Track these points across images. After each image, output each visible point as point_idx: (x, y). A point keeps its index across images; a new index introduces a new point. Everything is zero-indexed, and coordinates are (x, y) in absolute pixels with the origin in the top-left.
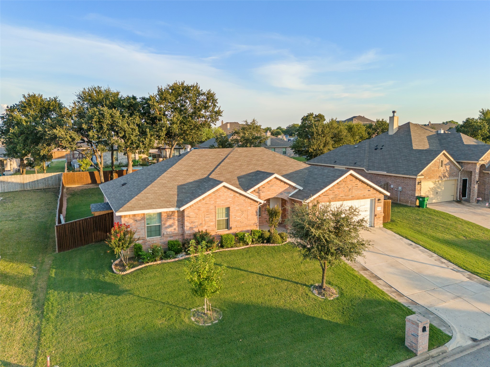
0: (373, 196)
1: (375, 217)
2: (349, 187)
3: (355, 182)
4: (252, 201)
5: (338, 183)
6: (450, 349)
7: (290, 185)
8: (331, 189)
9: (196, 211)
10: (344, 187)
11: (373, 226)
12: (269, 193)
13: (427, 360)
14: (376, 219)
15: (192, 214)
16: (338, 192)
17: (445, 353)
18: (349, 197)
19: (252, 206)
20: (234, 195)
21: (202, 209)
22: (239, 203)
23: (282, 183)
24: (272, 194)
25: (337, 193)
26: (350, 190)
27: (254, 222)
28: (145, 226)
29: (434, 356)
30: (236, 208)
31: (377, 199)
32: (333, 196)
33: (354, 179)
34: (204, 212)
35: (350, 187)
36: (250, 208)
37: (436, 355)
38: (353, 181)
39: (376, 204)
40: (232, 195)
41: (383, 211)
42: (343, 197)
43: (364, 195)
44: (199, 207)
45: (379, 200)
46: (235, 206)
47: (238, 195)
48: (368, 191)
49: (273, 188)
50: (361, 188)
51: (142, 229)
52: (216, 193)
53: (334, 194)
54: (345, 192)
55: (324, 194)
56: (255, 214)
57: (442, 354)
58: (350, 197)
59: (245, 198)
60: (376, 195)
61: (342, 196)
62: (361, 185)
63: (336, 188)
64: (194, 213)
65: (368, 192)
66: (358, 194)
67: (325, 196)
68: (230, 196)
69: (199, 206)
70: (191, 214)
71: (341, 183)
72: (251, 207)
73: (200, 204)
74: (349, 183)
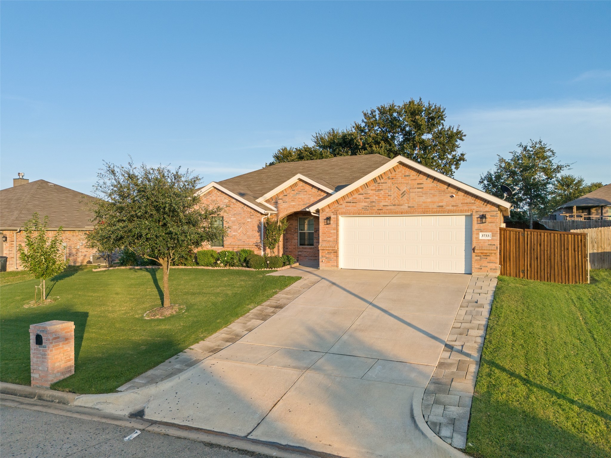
0: (466, 208)
1: (473, 254)
2: (401, 188)
3: (416, 179)
4: (252, 211)
5: (375, 180)
6: (76, 403)
8: (361, 191)
10: (390, 189)
11: (471, 272)
12: (294, 203)
13: (29, 398)
14: (474, 258)
16: (377, 198)
17: (64, 404)
18: (402, 207)
19: (252, 217)
20: (229, 201)
22: (235, 212)
23: (314, 190)
24: (299, 205)
26: (403, 194)
27: (255, 240)
29: (45, 398)
30: (232, 219)
31: (476, 216)
32: (366, 204)
33: (414, 173)
35: (404, 188)
36: (249, 220)
37: (48, 399)
38: (412, 177)
39: (476, 226)
40: (227, 201)
42: (389, 208)
43: (440, 204)
45: (483, 217)
46: (230, 216)
47: (234, 201)
48: (452, 197)
49: (300, 197)
50: (433, 191)
52: (208, 197)
53: (367, 200)
54: (392, 197)
55: (348, 200)
56: (257, 229)
57: (58, 403)
58: (405, 207)
59: (243, 206)
60: (474, 207)
61: (386, 204)
62: (432, 185)
63: (372, 190)
65: (451, 199)
66: (424, 202)
67: (349, 204)
68: (225, 201)
71: (382, 181)
72: (251, 219)
74: (400, 180)
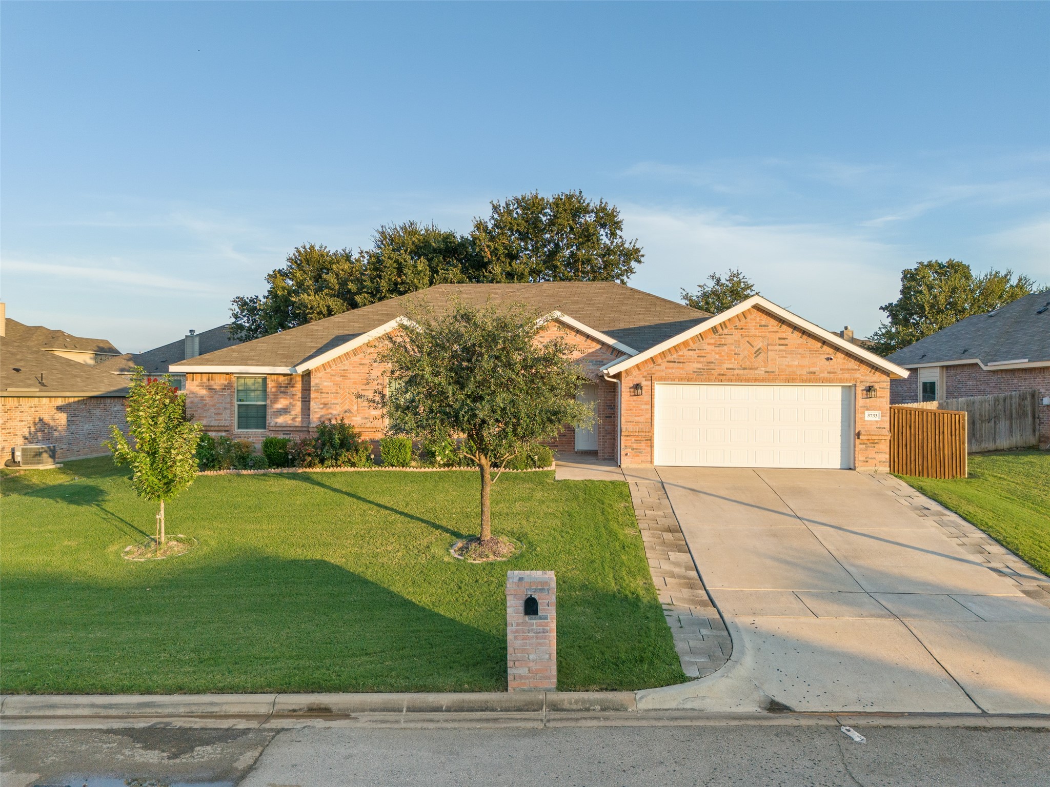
0: (847, 376)
1: (857, 441)
2: (754, 344)
3: (777, 332)
5: (714, 329)
6: (643, 705)
7: (603, 344)
8: (692, 346)
9: (338, 379)
10: (738, 343)
11: (852, 467)
13: (528, 710)
14: (859, 447)
15: (327, 384)
16: (717, 356)
17: (617, 709)
18: (756, 372)
21: (352, 376)
25: (713, 357)
26: (758, 352)
28: (231, 403)
31: (860, 388)
32: (700, 366)
33: (773, 322)
34: (355, 383)
35: (759, 344)
37: (575, 707)
38: (770, 328)
39: (860, 402)
41: (887, 425)
42: (736, 372)
43: (812, 369)
44: (344, 370)
45: (869, 389)
48: (828, 359)
50: (801, 351)
51: (225, 408)
53: (702, 359)
54: (741, 356)
55: (669, 358)
58: (761, 372)
60: (858, 375)
61: (731, 366)
62: (800, 341)
63: (709, 344)
64: (331, 384)
65: (827, 363)
66: (789, 366)
67: (672, 364)
69: (346, 368)
70: (325, 384)
71: (726, 331)
73: (346, 365)
74: (753, 331)
